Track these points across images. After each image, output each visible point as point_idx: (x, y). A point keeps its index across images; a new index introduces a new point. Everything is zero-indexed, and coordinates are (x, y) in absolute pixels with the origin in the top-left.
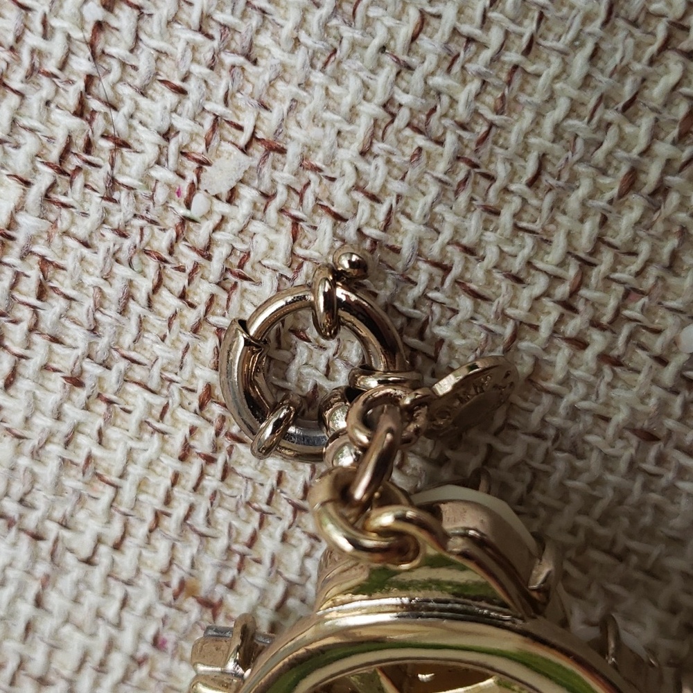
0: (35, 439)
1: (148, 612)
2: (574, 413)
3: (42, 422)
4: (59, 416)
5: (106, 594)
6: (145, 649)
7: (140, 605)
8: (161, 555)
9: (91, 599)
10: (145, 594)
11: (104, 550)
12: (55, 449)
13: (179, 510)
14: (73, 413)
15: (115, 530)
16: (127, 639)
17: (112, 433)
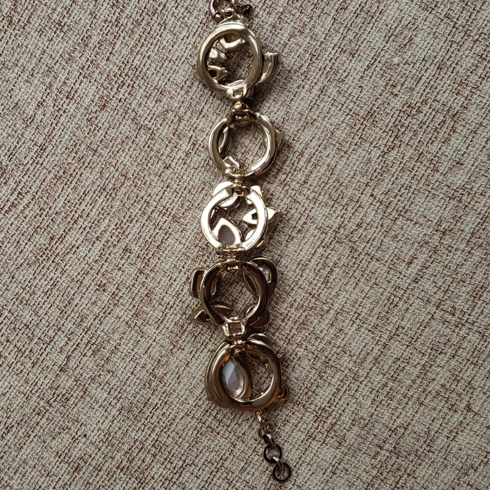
0: (178, 17)
1: (190, 50)
2: (263, 21)
3: (180, 15)
4: (183, 14)
5: (184, 46)
6: (188, 57)
7: (189, 49)
8: (194, 40)
9: (181, 47)
10: (190, 47)
11: (185, 38)
12: (181, 19)
13: (198, 33)
14: (185, 14)
15: (187, 35)
16: (185, 55)
17: (190, 18)
